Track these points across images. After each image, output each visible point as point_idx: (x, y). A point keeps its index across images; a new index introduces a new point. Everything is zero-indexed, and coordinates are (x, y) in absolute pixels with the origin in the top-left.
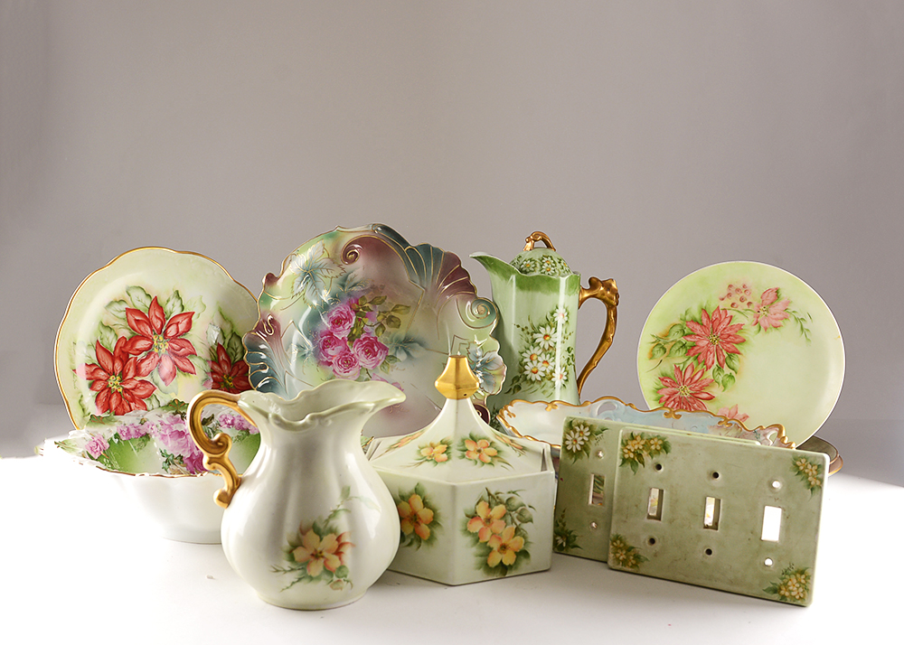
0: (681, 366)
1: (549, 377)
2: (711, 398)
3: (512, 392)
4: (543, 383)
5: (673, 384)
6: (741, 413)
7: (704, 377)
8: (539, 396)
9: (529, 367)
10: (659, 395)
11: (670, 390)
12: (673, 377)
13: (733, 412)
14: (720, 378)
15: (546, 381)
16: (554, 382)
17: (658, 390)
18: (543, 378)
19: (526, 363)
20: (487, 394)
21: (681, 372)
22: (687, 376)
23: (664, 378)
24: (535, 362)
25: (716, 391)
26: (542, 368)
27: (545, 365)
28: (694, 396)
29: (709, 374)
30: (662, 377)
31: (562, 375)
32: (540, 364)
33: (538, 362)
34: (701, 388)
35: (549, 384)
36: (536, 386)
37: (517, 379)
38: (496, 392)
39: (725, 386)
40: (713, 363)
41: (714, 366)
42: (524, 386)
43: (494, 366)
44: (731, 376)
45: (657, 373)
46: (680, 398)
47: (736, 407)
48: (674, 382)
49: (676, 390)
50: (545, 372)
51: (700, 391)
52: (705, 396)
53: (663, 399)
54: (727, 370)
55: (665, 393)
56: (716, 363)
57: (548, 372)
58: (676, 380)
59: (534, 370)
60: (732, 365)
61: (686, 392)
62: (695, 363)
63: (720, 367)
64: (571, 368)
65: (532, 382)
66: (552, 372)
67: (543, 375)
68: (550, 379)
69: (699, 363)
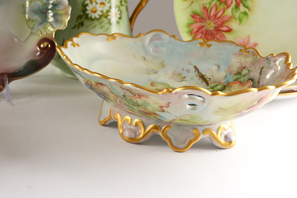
0: (208, 6)
1: (106, 15)
2: (230, 30)
3: (77, 28)
4: (101, 21)
5: (202, 20)
6: (252, 41)
7: (226, 13)
8: (98, 30)
9: (89, 8)
10: (191, 29)
11: (199, 24)
12: (201, 14)
13: (246, 40)
14: (237, 15)
15: (103, 18)
16: (110, 20)
17: (190, 25)
18: (101, 16)
19: (87, 5)
20: (55, 30)
21: (207, 10)
22: (213, 13)
23: (194, 15)
24: (94, 4)
25: (233, 25)
26: (99, 8)
27: (102, 6)
28: (218, 29)
29: (229, 12)
30: (192, 14)
31: (116, 14)
32: (98, 6)
33: (97, 3)
34: (223, 23)
35: (105, 21)
36: (96, 23)
37: (80, 17)
38: (62, 27)
39: (241, 21)
40: (232, 3)
41: (233, 5)
42: (86, 23)
43: (60, 7)
44: (245, 13)
45: (189, 11)
46: (207, 31)
47: (249, 37)
48: (202, 19)
49: (203, 24)
50: (102, 11)
51: (222, 25)
52: (225, 29)
53: (194, 32)
54: (242, 8)
55: (195, 27)
56: (234, 3)
57: (105, 11)
58: (203, 17)
59: (94, 10)
60: (246, 4)
61: (210, 26)
62: (218, 4)
63: (237, 6)
64: (123, 9)
65: (92, 19)
66: (108, 11)
67: (100, 14)
68: (106, 17)
69: (221, 3)
